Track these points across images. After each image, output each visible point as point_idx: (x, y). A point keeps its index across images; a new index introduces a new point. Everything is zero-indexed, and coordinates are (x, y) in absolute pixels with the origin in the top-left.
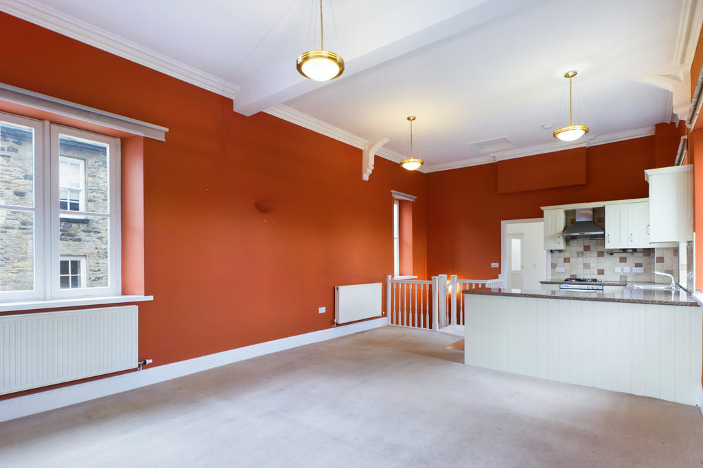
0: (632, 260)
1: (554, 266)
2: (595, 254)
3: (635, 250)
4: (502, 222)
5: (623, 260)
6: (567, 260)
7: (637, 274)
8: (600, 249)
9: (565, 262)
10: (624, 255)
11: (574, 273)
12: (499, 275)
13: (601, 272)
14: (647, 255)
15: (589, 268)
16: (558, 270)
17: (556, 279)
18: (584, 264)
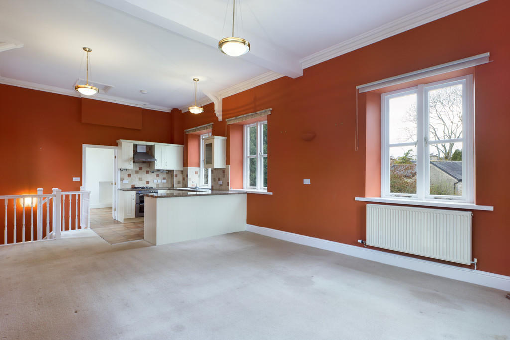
0: (162, 176)
1: (122, 179)
2: (145, 172)
3: (163, 170)
4: (83, 145)
5: (158, 176)
6: (129, 176)
7: (164, 183)
8: (149, 169)
9: (129, 177)
10: (158, 173)
11: (133, 184)
12: (81, 187)
13: (148, 183)
14: (167, 173)
15: (142, 180)
16: (125, 181)
17: (124, 188)
18: (139, 178)
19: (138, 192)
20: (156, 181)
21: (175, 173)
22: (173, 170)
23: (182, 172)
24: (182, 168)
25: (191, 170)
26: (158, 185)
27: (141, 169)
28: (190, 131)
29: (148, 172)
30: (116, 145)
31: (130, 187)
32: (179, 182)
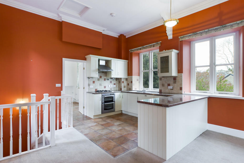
0: (113, 82)
1: (89, 85)
2: (103, 80)
4: (63, 59)
5: (111, 82)
7: (114, 87)
8: (105, 78)
9: (93, 83)
10: (111, 80)
11: (96, 88)
12: (61, 91)
13: (105, 87)
14: (116, 80)
15: (101, 86)
16: (91, 86)
17: (90, 91)
18: (100, 84)
19: (103, 94)
20: (110, 86)
21: (122, 80)
22: (121, 78)
23: (127, 79)
24: (127, 77)
25: (135, 78)
26: (111, 89)
27: (101, 77)
28: (134, 50)
29: (105, 80)
30: (85, 59)
31: (94, 91)
32: (125, 87)
